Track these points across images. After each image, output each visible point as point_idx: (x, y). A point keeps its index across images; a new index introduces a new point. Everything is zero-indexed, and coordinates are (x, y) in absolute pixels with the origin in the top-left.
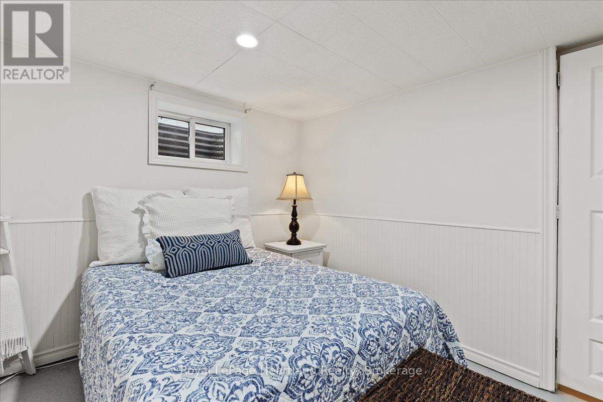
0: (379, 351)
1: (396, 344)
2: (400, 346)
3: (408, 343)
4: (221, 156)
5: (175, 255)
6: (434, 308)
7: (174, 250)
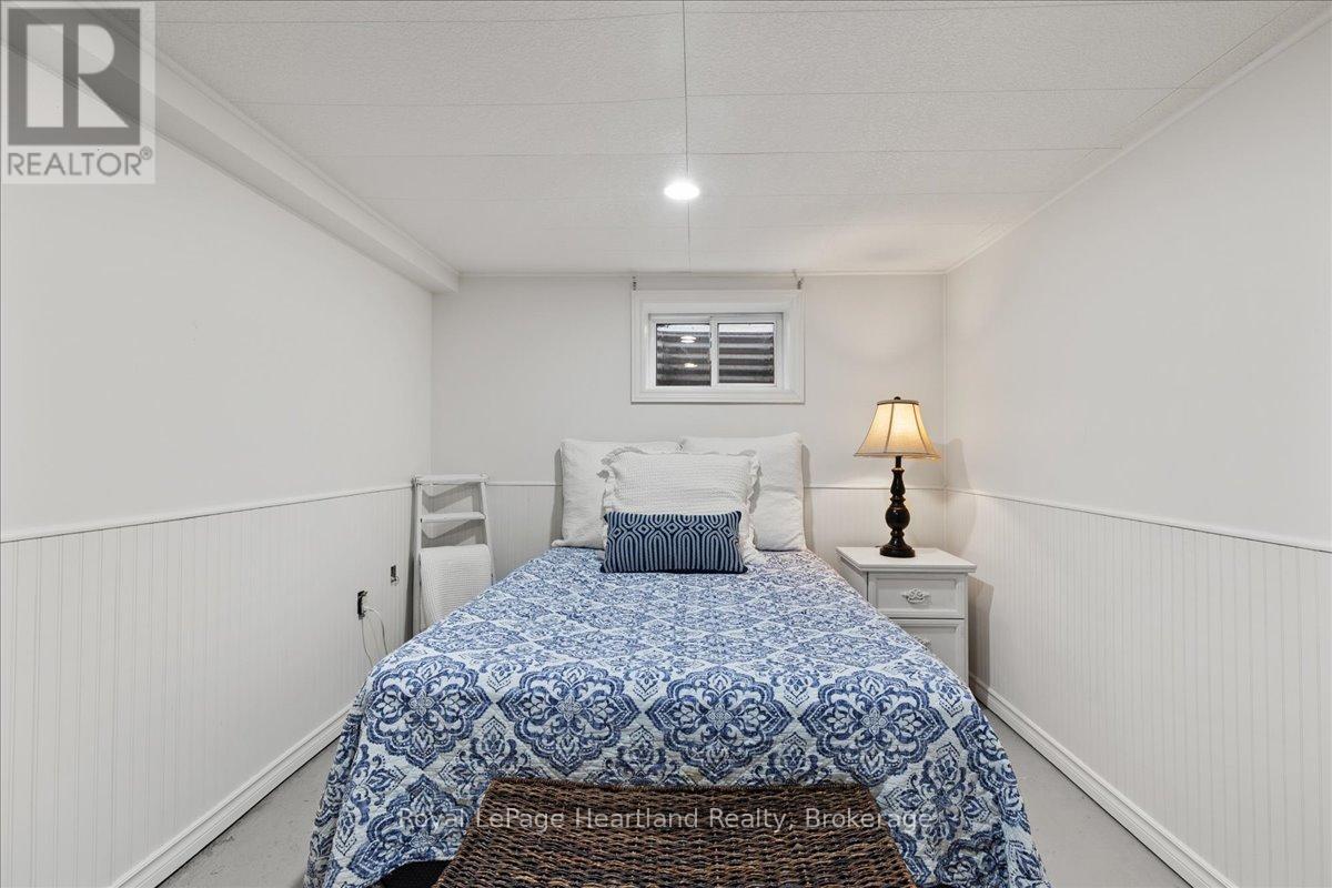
4: (767, 375)
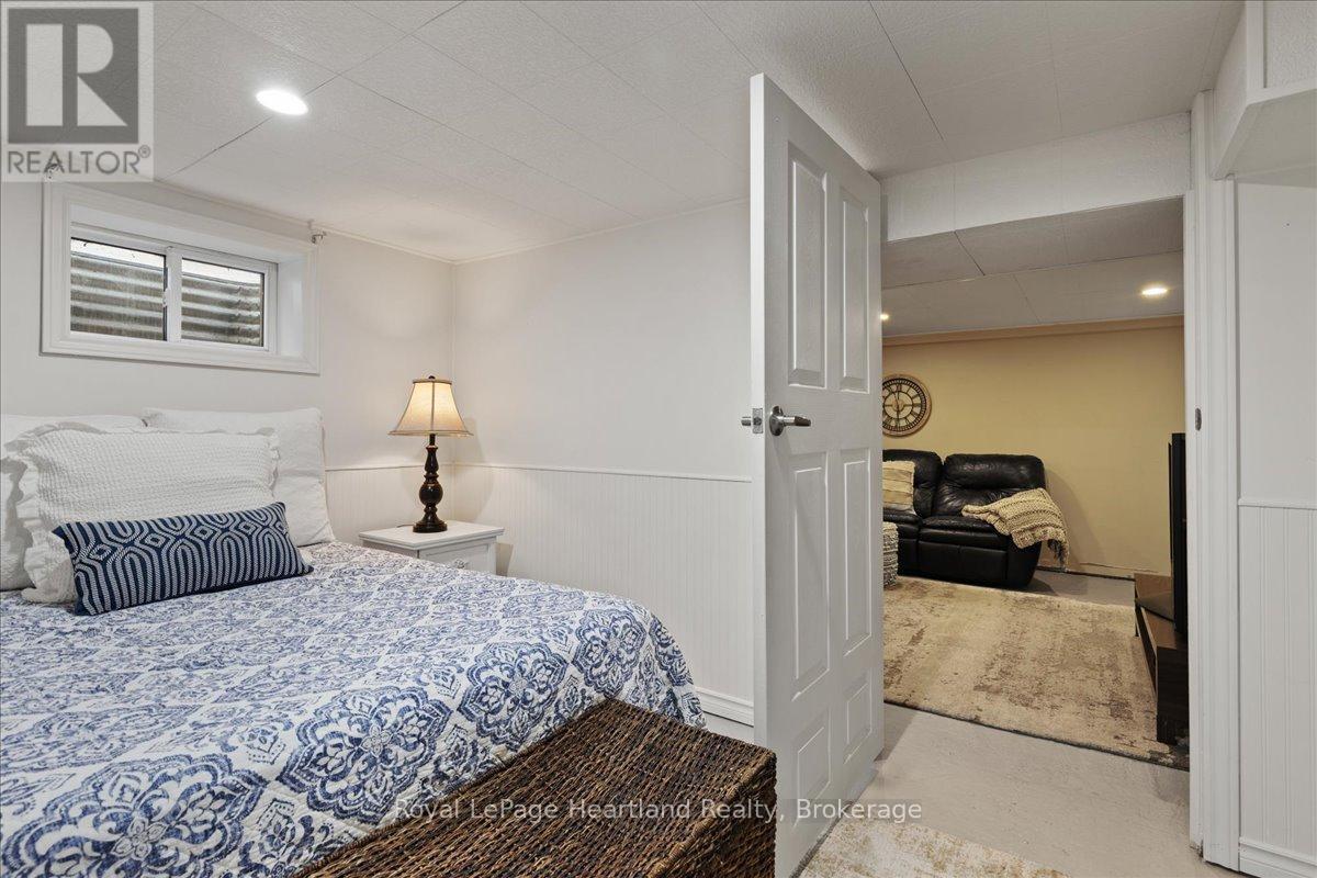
0: (508, 703)
1: (549, 692)
2: (560, 695)
3: (579, 690)
5: (103, 563)
6: (647, 628)
7: (101, 552)
